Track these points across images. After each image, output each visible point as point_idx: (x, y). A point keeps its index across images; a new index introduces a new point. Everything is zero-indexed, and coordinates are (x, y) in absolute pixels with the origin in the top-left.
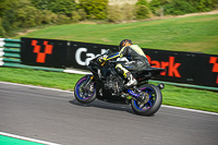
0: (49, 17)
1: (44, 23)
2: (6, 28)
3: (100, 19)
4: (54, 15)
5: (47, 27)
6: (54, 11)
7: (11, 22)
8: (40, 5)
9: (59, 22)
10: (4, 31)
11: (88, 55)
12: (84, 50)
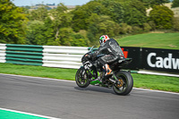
0: (125, 29)
1: (121, 33)
2: (90, 39)
3: (167, 29)
4: (129, 26)
5: (124, 37)
6: (129, 24)
7: (95, 34)
8: (117, 19)
9: (134, 33)
10: (89, 42)
11: (158, 58)
12: (154, 54)
